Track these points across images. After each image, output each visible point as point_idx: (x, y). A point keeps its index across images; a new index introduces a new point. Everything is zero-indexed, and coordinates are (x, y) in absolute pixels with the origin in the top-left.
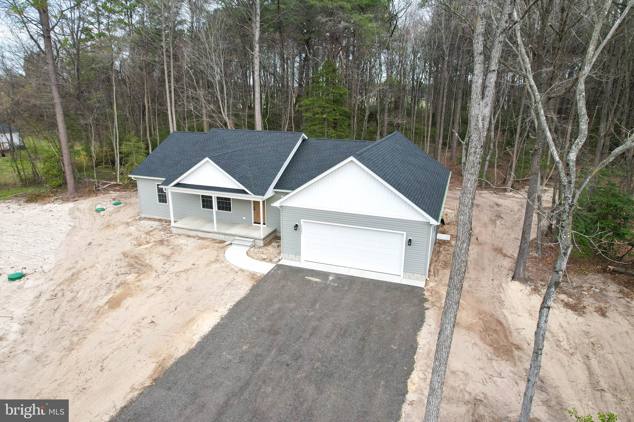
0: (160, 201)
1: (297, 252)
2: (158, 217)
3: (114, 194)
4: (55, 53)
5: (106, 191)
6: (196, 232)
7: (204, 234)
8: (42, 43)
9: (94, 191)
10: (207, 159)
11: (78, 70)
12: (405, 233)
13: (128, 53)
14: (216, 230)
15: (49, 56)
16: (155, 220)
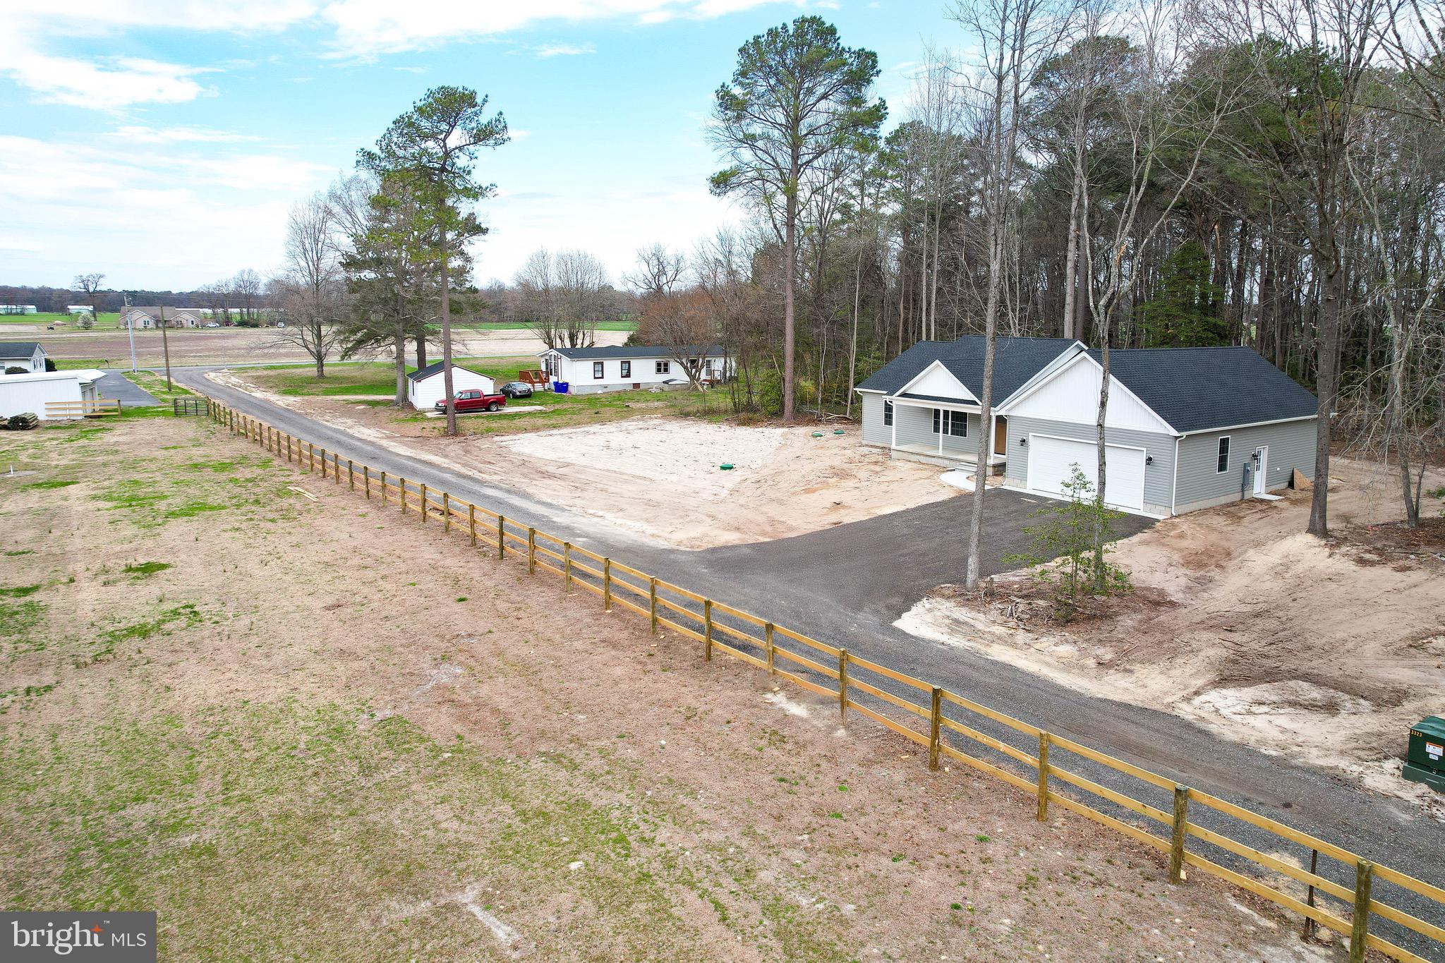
0: (886, 424)
1: (1024, 478)
2: (881, 445)
3: (837, 426)
4: (796, 244)
5: (830, 422)
6: (918, 457)
7: (928, 458)
8: (784, 232)
9: (817, 421)
10: (937, 362)
11: (820, 264)
12: (1145, 449)
13: (899, 239)
14: (940, 453)
15: (790, 248)
16: (877, 447)
